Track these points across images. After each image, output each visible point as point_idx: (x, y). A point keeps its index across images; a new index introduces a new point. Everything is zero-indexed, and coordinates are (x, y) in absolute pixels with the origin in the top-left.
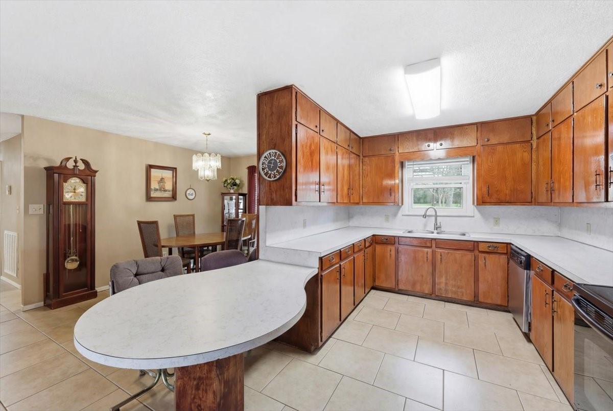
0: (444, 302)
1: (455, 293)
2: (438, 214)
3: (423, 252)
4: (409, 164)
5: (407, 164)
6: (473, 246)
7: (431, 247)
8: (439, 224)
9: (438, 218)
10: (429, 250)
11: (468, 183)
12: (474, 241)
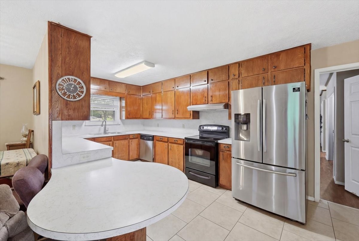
7: (111, 141)
8: (107, 129)
9: (106, 126)
11: (118, 109)
12: (128, 135)
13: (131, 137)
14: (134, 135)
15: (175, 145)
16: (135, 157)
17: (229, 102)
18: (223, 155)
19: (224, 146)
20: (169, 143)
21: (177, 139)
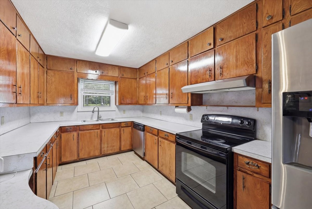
0: (106, 157)
1: (111, 150)
2: (99, 110)
3: (95, 132)
4: (82, 80)
5: (81, 80)
6: (119, 125)
7: (99, 129)
8: (100, 116)
9: (99, 112)
10: (99, 131)
11: (113, 94)
12: (119, 122)
13: (123, 125)
14: (126, 123)
15: (166, 141)
16: (128, 147)
17: (256, 73)
18: (244, 179)
19: (247, 161)
20: (159, 136)
21: (169, 134)
